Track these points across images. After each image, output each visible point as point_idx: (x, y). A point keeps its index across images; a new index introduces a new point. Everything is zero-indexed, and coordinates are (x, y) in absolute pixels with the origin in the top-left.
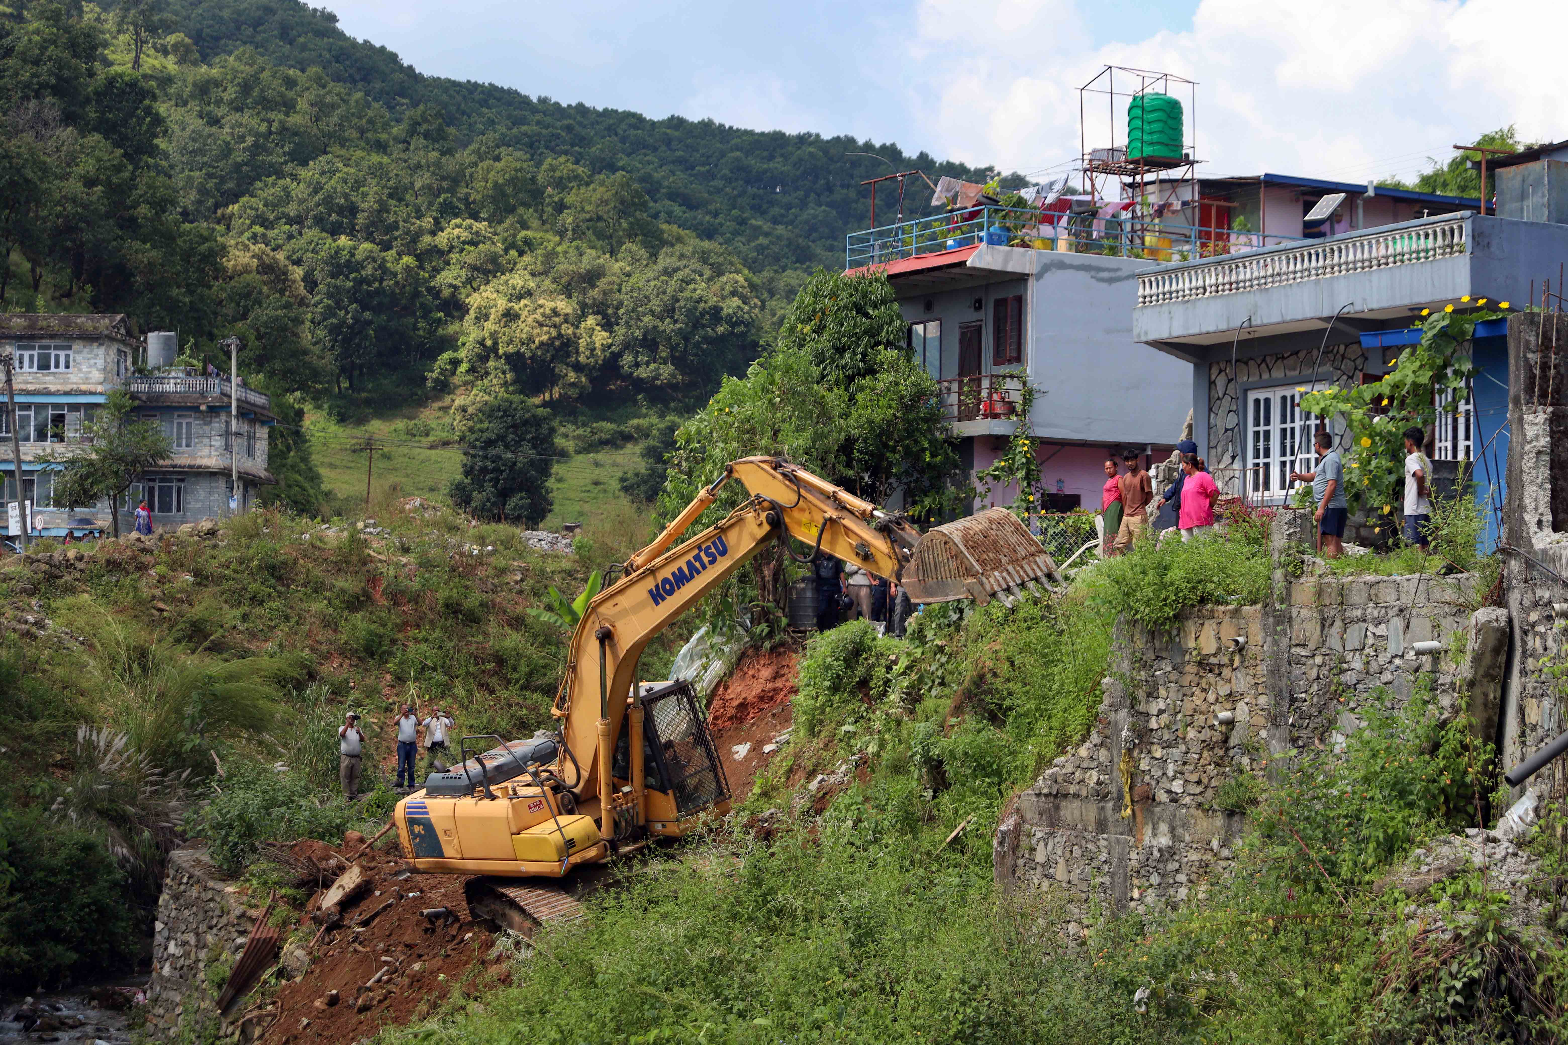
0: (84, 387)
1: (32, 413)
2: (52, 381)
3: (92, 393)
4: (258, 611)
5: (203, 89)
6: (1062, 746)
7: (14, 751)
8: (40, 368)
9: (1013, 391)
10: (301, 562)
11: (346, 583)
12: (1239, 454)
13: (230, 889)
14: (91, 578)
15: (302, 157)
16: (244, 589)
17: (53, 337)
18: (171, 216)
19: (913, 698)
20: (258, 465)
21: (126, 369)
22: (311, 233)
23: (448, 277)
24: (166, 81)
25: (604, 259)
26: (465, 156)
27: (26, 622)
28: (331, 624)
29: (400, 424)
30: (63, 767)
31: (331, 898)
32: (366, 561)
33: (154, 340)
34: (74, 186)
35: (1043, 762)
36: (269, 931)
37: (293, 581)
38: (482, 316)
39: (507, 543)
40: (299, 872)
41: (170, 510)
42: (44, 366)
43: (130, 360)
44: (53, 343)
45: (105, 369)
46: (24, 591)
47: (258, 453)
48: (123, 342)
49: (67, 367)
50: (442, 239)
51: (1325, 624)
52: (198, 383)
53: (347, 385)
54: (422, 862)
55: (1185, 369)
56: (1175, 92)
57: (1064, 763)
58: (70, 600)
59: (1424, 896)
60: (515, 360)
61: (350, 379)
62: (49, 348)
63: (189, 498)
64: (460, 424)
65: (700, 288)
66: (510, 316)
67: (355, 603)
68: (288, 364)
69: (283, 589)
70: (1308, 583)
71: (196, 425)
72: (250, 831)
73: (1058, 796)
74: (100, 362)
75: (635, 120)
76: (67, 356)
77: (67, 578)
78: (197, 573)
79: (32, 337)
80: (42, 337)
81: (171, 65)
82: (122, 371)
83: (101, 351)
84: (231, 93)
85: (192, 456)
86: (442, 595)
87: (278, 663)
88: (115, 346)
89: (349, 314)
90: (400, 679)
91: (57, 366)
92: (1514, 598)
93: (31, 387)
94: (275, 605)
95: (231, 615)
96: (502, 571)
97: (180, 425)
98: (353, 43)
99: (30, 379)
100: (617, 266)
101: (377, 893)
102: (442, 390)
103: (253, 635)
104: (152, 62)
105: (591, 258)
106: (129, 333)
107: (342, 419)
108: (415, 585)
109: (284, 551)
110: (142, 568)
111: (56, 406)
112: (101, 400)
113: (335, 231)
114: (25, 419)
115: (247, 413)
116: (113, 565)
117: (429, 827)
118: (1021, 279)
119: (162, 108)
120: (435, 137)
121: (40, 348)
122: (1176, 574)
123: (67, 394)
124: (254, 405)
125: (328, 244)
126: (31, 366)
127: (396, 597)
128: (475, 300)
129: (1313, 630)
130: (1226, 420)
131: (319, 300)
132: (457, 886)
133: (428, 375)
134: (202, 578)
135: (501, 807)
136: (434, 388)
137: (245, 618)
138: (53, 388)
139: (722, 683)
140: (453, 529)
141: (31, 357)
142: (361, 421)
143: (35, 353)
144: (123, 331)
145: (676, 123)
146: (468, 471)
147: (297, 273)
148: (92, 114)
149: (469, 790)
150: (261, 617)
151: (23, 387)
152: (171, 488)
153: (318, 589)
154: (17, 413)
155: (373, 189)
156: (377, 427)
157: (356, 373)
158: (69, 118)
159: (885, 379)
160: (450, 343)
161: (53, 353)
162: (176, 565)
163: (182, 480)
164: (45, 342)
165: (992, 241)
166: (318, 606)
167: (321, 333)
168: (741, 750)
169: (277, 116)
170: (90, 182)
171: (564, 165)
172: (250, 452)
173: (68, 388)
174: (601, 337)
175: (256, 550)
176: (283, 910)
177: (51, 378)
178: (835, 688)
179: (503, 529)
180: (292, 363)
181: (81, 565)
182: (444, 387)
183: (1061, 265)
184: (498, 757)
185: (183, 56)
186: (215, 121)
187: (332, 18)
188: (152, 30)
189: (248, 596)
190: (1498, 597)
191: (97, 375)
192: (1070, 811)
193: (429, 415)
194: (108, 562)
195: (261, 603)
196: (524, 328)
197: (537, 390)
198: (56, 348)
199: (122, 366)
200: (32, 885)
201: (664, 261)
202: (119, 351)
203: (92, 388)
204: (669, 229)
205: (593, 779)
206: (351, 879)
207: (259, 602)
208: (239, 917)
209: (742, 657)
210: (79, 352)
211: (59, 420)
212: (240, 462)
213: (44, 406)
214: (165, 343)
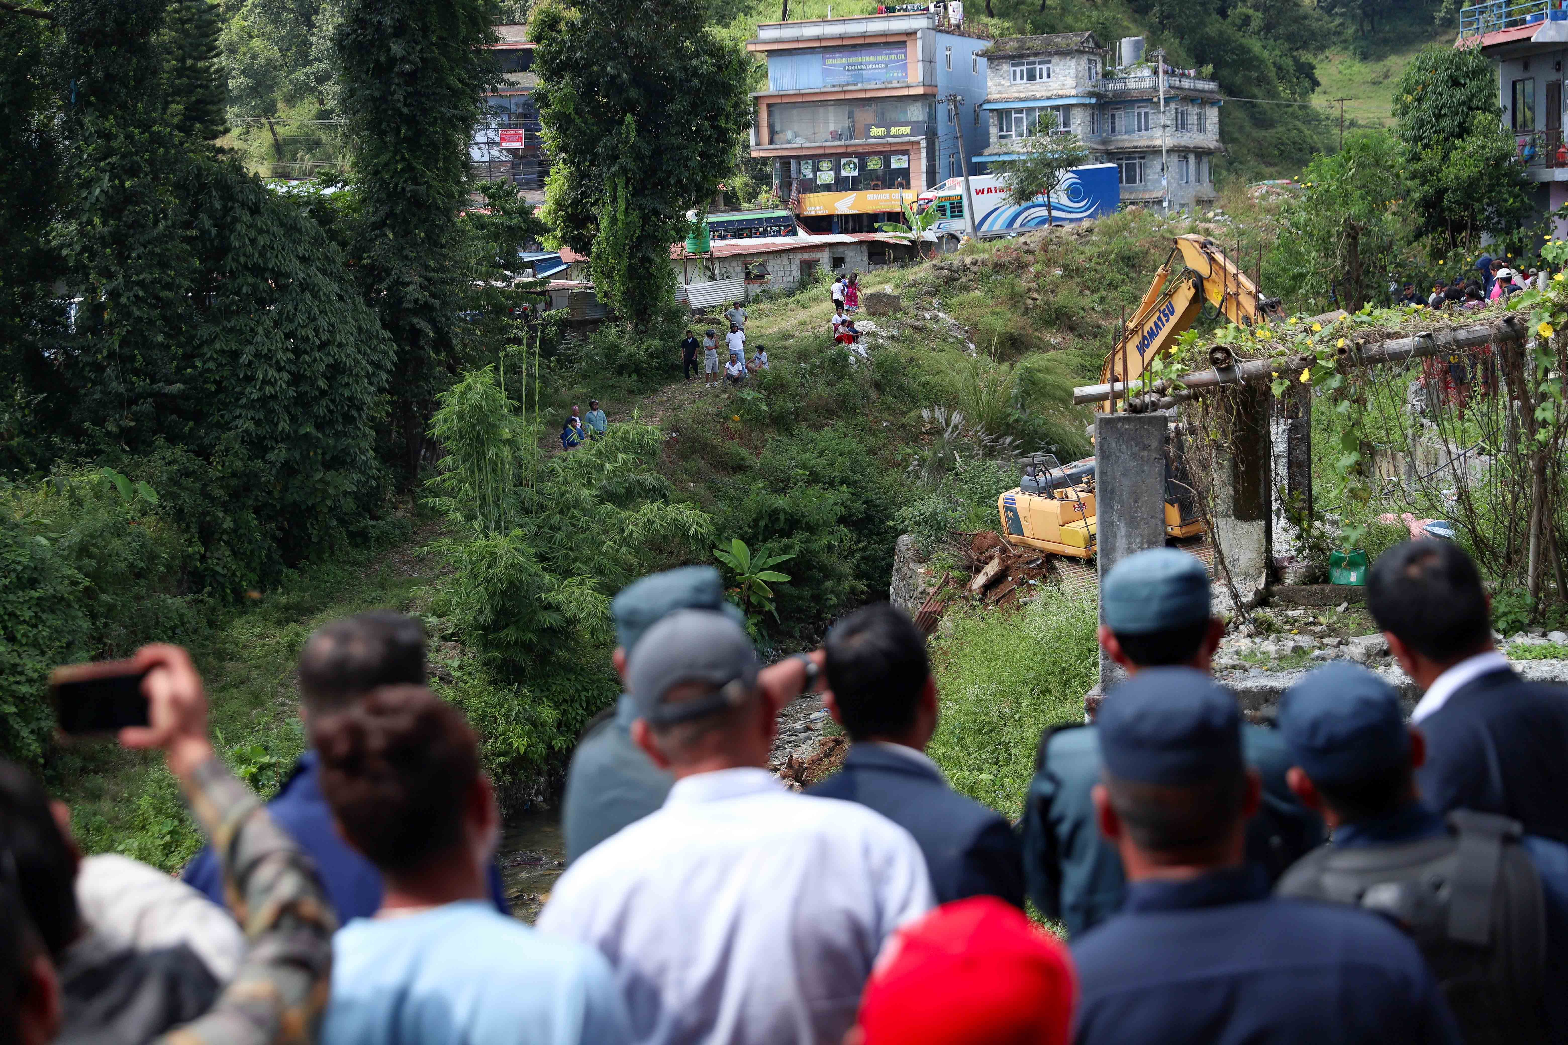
0: (1061, 93)
1: (1024, 115)
2: (1037, 89)
3: (1067, 97)
4: (1113, 294)
7: (892, 424)
8: (1028, 79)
10: (1152, 251)
13: (921, 570)
14: (981, 278)
16: (1104, 277)
17: (1036, 54)
20: (1209, 138)
21: (1097, 73)
27: (924, 319)
30: (932, 434)
31: (980, 581)
36: (935, 605)
37: (1144, 267)
41: (1135, 182)
42: (1031, 77)
43: (1099, 66)
44: (1037, 59)
45: (1077, 77)
46: (928, 293)
47: (1209, 128)
48: (1092, 53)
49: (1049, 76)
52: (1151, 80)
53: (1370, 28)
54: (1012, 537)
58: (964, 297)
61: (1372, 23)
62: (1034, 63)
63: (1148, 171)
68: (1290, 29)
69: (1134, 275)
71: (1154, 113)
74: (1073, 72)
76: (1048, 69)
77: (964, 280)
78: (1066, 268)
79: (1021, 56)
80: (1028, 56)
82: (1093, 74)
83: (1073, 63)
85: (1151, 138)
88: (1085, 57)
91: (1041, 77)
93: (1022, 95)
94: (1125, 288)
95: (1091, 299)
97: (1139, 114)
99: (1022, 88)
101: (1010, 579)
102: (1449, 26)
103: (1107, 314)
106: (1097, 45)
110: (1023, 266)
111: (1041, 108)
112: (1074, 101)
114: (1019, 121)
116: (999, 267)
121: (1028, 64)
123: (1048, 98)
124: (1203, 91)
126: (1022, 79)
133: (1436, 14)
134: (1069, 271)
136: (1442, 25)
137: (1102, 300)
138: (1038, 95)
141: (1022, 71)
142: (1380, 58)
143: (1025, 68)
144: (1091, 45)
150: (1115, 299)
151: (1017, 95)
152: (1134, 164)
154: (1014, 116)
157: (1376, 18)
161: (1038, 67)
162: (1049, 263)
163: (1143, 158)
164: (1032, 59)
165: (1557, 17)
172: (1203, 129)
173: (1049, 94)
175: (1117, 245)
176: (951, 588)
177: (1036, 87)
180: (1294, 28)
181: (975, 269)
189: (1105, 283)
191: (1071, 82)
194: (996, 265)
195: (1116, 288)
198: (1040, 63)
199: (1093, 71)
200: (886, 531)
202: (1090, 61)
203: (1067, 92)
206: (992, 568)
207: (1114, 287)
208: (921, 593)
210: (1057, 65)
212: (1192, 138)
213: (1033, 109)
214: (1137, 46)
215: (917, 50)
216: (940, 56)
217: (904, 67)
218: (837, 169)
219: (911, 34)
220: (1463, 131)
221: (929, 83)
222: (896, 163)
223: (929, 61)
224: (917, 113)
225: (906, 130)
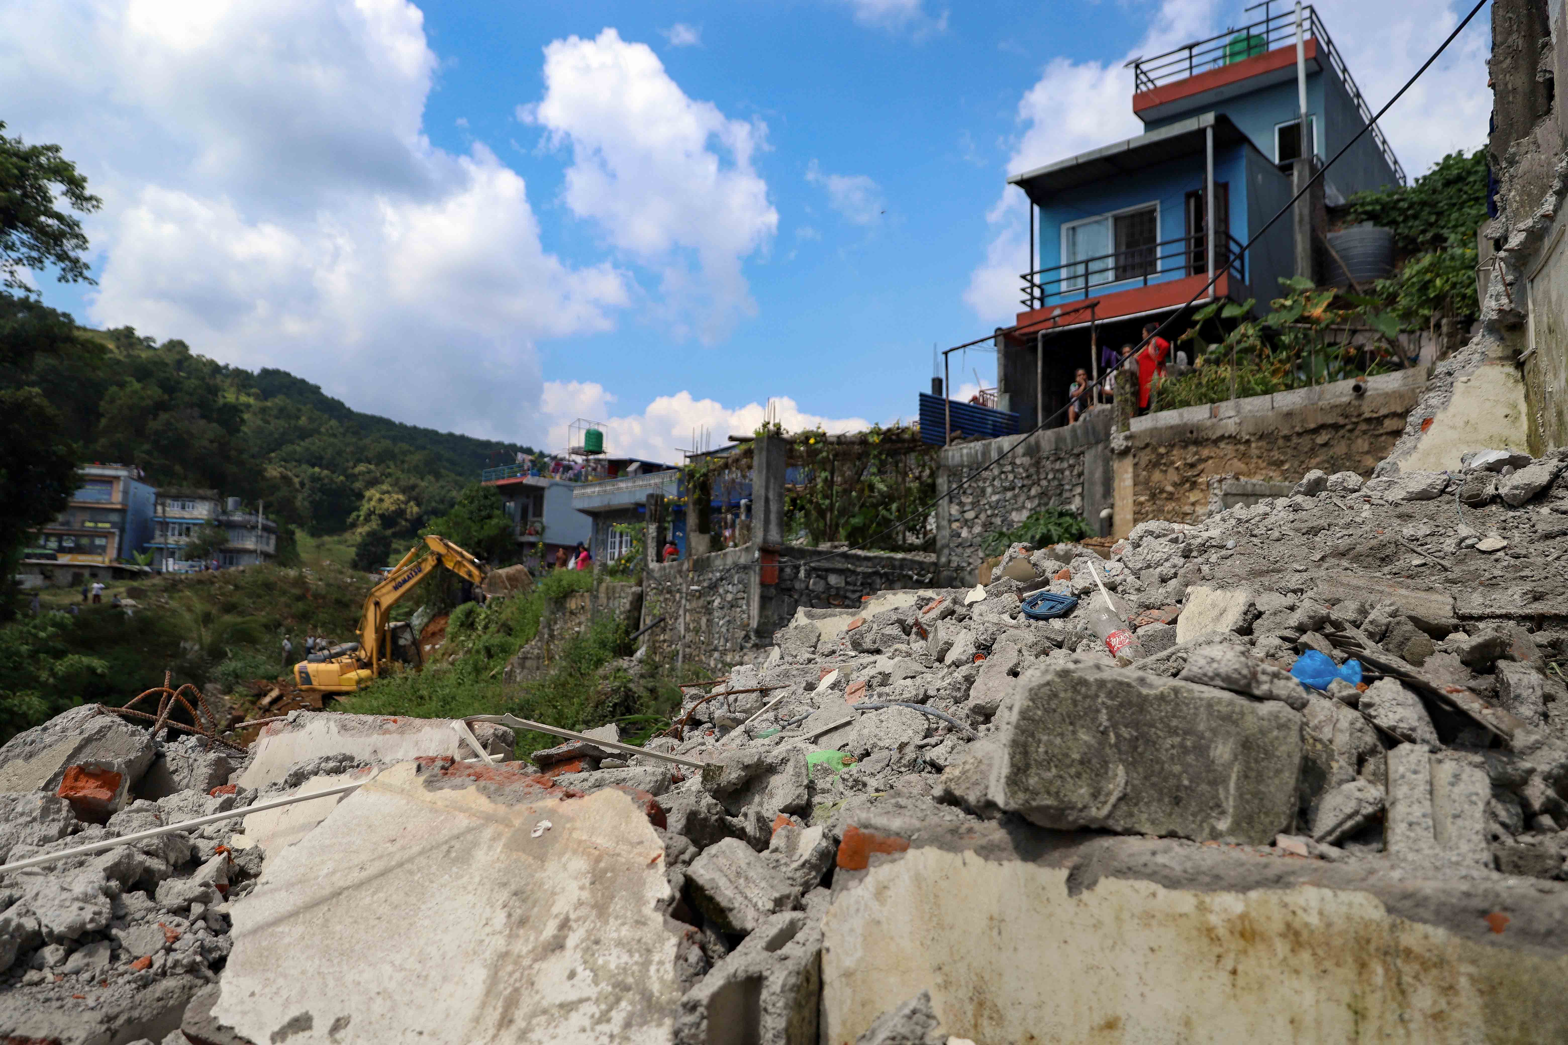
0: (199, 517)
1: (176, 526)
2: (186, 514)
3: (203, 520)
4: (259, 600)
5: (263, 410)
6: (527, 642)
8: (181, 509)
9: (538, 526)
10: (279, 583)
11: (296, 591)
12: (605, 548)
13: (227, 698)
15: (302, 437)
16: (254, 592)
17: (187, 497)
18: (245, 456)
19: (486, 627)
20: (271, 548)
21: (218, 511)
22: (304, 466)
23: (358, 485)
24: (248, 406)
25: (419, 482)
26: (367, 441)
27: (161, 602)
28: (288, 606)
29: (336, 538)
31: (266, 701)
32: (305, 583)
33: (231, 501)
34: (206, 443)
35: (521, 647)
36: (240, 713)
37: (275, 590)
38: (370, 499)
39: (361, 579)
40: (255, 691)
42: (183, 508)
43: (219, 508)
44: (187, 499)
45: (208, 511)
47: (271, 545)
48: (217, 500)
49: (193, 509)
50: (357, 470)
51: (609, 599)
52: (247, 517)
53: (315, 523)
54: (304, 687)
55: (589, 520)
56: (601, 429)
57: (527, 647)
58: (180, 594)
59: (605, 678)
60: (382, 516)
61: (316, 521)
62: (186, 501)
63: (237, 559)
64: (359, 539)
65: (454, 493)
66: (381, 500)
67: (300, 598)
68: (289, 513)
69: (270, 593)
70: (604, 585)
71: (245, 532)
72: (237, 676)
73: (525, 658)
74: (207, 508)
75: (435, 433)
76: (193, 505)
79: (178, 497)
80: (183, 497)
81: (251, 400)
83: (207, 503)
84: (275, 412)
85: (242, 544)
86: (334, 597)
87: (264, 620)
88: (214, 502)
89: (317, 497)
90: (315, 627)
91: (188, 508)
92: (645, 584)
93: (177, 516)
94: (266, 598)
95: (248, 601)
96: (359, 588)
97: (238, 533)
98: (326, 398)
99: (177, 513)
100: (423, 484)
103: (256, 609)
104: (244, 399)
105: (413, 480)
106: (221, 498)
107: (313, 535)
108: (324, 592)
109: (272, 579)
110: (212, 583)
111: (187, 524)
112: (206, 522)
113: (313, 466)
114: (174, 528)
115: (265, 528)
116: (201, 582)
117: (307, 674)
118: (542, 489)
119: (246, 416)
120: (355, 433)
121: (182, 501)
122: (564, 583)
123: (192, 519)
124: (269, 526)
125: (311, 470)
126: (177, 508)
127: (316, 596)
128: (368, 494)
129: (605, 601)
130: (600, 537)
131: (306, 491)
132: (318, 696)
133: (348, 520)
134: (237, 587)
135: (335, 667)
136: (350, 525)
137: (253, 603)
138: (186, 517)
139: (427, 625)
140: (341, 573)
141: (177, 504)
142: (320, 536)
143: (179, 503)
144: (217, 496)
145: (451, 435)
146: (357, 555)
147: (296, 480)
148: (215, 416)
149: (323, 661)
150: (260, 603)
151: (174, 516)
152: (234, 556)
153: (284, 593)
154: (171, 526)
155: (330, 451)
156: (326, 538)
157: (319, 519)
158: (203, 417)
159: (494, 521)
160: (357, 509)
161: (187, 503)
162: (227, 582)
163: (236, 553)
164: (184, 499)
165: (533, 475)
166: (283, 599)
167: (306, 503)
168: (428, 647)
169: (293, 422)
170: (211, 442)
171: (405, 446)
172: (268, 544)
173: (193, 517)
174: (416, 509)
175: (261, 578)
176: (247, 705)
178: (462, 625)
179: (362, 573)
180: (291, 514)
181: (188, 582)
182: (354, 525)
183: (557, 484)
184: (336, 649)
185: (257, 397)
186: (268, 422)
187: (319, 388)
188: (244, 386)
189: (255, 595)
190: (640, 584)
191: (205, 513)
192: (528, 663)
193: (347, 535)
194: (199, 581)
196: (386, 505)
197: (390, 527)
198: (189, 501)
199: (216, 510)
201: (442, 483)
202: (215, 504)
203: (203, 518)
204: (443, 471)
205: (371, 658)
206: (275, 693)
207: (259, 596)
209: (434, 616)
210: (198, 503)
211: (188, 529)
212: (262, 548)
213: (182, 523)
214: (236, 502)
215: (121, 486)
216: (132, 491)
217: (110, 494)
218: (60, 542)
219: (117, 478)
220: (490, 517)
221: (124, 503)
222: (98, 542)
223: (125, 493)
224: (115, 517)
225: (108, 525)
